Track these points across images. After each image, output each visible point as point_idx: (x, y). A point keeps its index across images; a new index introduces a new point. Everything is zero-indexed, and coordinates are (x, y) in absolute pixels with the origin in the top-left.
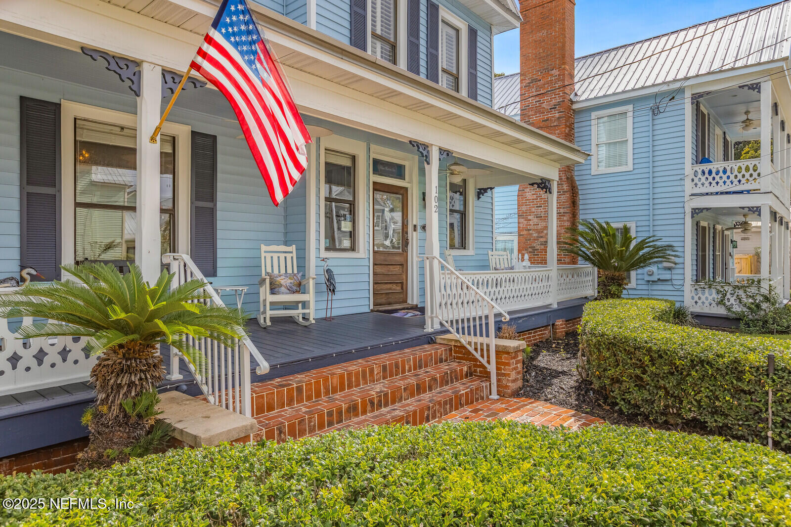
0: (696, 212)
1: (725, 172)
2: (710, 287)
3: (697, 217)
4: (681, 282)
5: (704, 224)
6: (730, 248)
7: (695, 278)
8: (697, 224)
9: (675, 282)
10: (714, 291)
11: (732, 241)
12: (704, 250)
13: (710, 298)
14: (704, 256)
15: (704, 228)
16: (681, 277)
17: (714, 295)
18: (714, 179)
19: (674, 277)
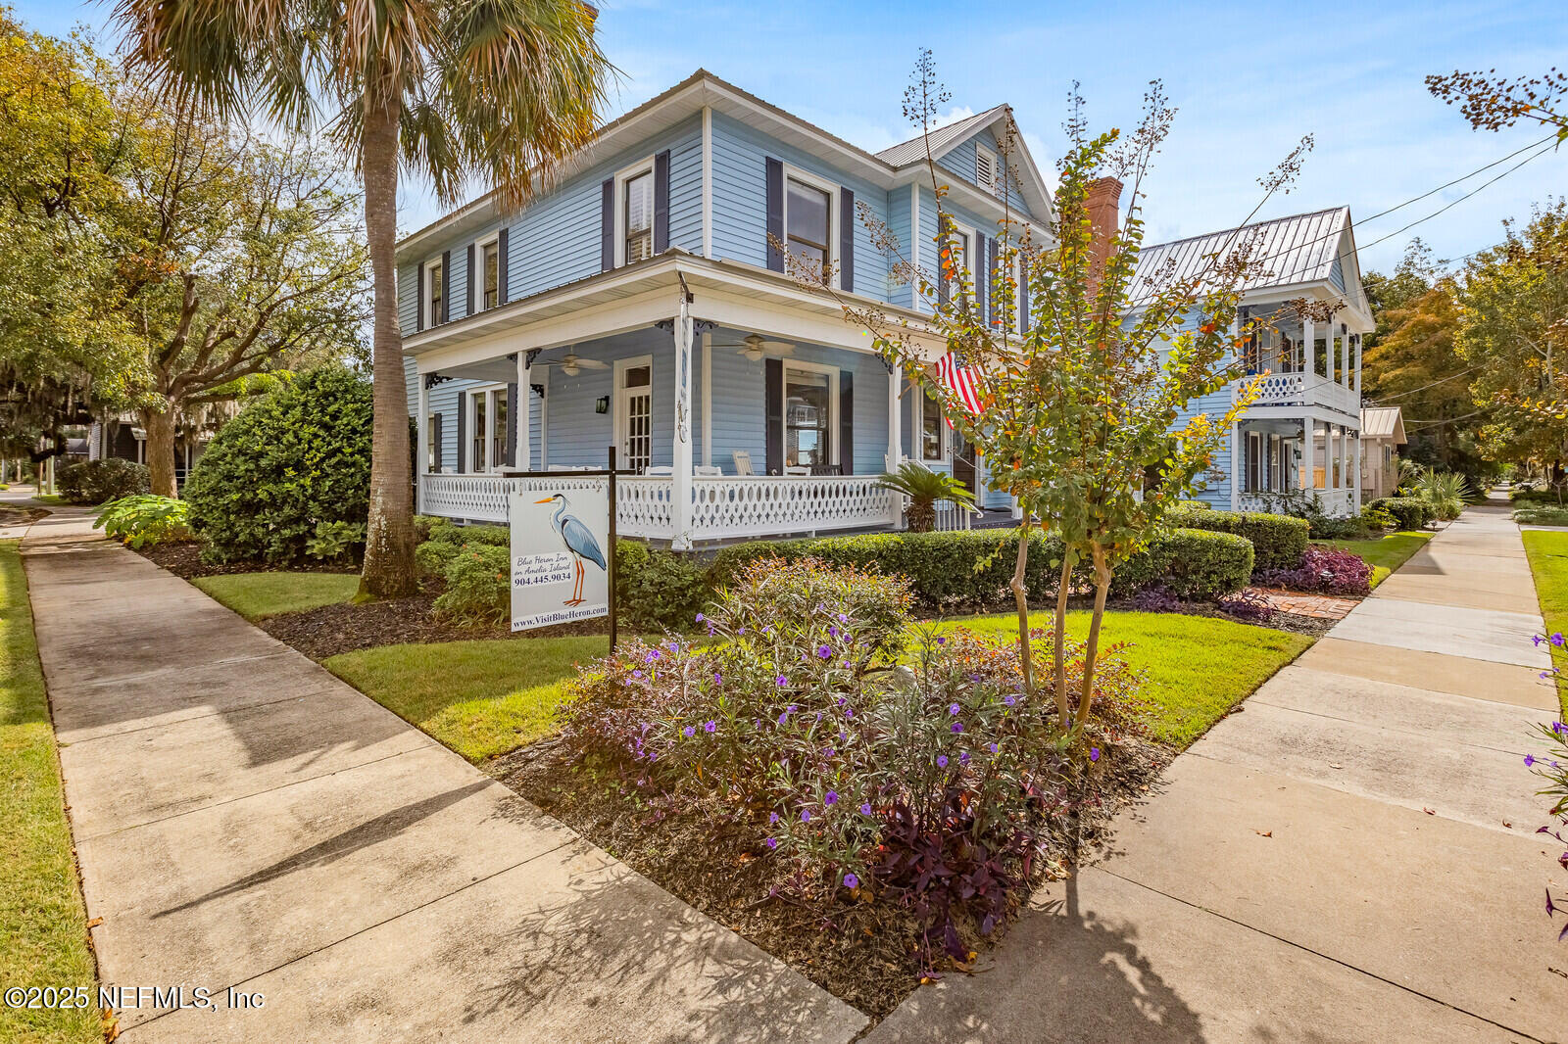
0: (1243, 423)
1: (1284, 383)
2: (1256, 497)
3: (1244, 428)
4: (1228, 492)
5: (1252, 434)
6: (1292, 459)
7: (1243, 488)
8: (1246, 434)
9: (1221, 493)
10: (1260, 501)
11: (1295, 452)
12: (1255, 460)
13: (1257, 507)
14: (1255, 468)
15: (1255, 439)
16: (1228, 487)
17: (1261, 505)
18: (1273, 390)
19: (1221, 487)
